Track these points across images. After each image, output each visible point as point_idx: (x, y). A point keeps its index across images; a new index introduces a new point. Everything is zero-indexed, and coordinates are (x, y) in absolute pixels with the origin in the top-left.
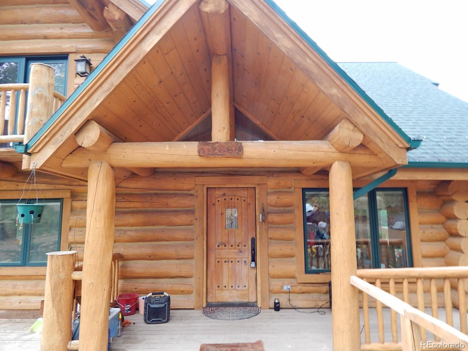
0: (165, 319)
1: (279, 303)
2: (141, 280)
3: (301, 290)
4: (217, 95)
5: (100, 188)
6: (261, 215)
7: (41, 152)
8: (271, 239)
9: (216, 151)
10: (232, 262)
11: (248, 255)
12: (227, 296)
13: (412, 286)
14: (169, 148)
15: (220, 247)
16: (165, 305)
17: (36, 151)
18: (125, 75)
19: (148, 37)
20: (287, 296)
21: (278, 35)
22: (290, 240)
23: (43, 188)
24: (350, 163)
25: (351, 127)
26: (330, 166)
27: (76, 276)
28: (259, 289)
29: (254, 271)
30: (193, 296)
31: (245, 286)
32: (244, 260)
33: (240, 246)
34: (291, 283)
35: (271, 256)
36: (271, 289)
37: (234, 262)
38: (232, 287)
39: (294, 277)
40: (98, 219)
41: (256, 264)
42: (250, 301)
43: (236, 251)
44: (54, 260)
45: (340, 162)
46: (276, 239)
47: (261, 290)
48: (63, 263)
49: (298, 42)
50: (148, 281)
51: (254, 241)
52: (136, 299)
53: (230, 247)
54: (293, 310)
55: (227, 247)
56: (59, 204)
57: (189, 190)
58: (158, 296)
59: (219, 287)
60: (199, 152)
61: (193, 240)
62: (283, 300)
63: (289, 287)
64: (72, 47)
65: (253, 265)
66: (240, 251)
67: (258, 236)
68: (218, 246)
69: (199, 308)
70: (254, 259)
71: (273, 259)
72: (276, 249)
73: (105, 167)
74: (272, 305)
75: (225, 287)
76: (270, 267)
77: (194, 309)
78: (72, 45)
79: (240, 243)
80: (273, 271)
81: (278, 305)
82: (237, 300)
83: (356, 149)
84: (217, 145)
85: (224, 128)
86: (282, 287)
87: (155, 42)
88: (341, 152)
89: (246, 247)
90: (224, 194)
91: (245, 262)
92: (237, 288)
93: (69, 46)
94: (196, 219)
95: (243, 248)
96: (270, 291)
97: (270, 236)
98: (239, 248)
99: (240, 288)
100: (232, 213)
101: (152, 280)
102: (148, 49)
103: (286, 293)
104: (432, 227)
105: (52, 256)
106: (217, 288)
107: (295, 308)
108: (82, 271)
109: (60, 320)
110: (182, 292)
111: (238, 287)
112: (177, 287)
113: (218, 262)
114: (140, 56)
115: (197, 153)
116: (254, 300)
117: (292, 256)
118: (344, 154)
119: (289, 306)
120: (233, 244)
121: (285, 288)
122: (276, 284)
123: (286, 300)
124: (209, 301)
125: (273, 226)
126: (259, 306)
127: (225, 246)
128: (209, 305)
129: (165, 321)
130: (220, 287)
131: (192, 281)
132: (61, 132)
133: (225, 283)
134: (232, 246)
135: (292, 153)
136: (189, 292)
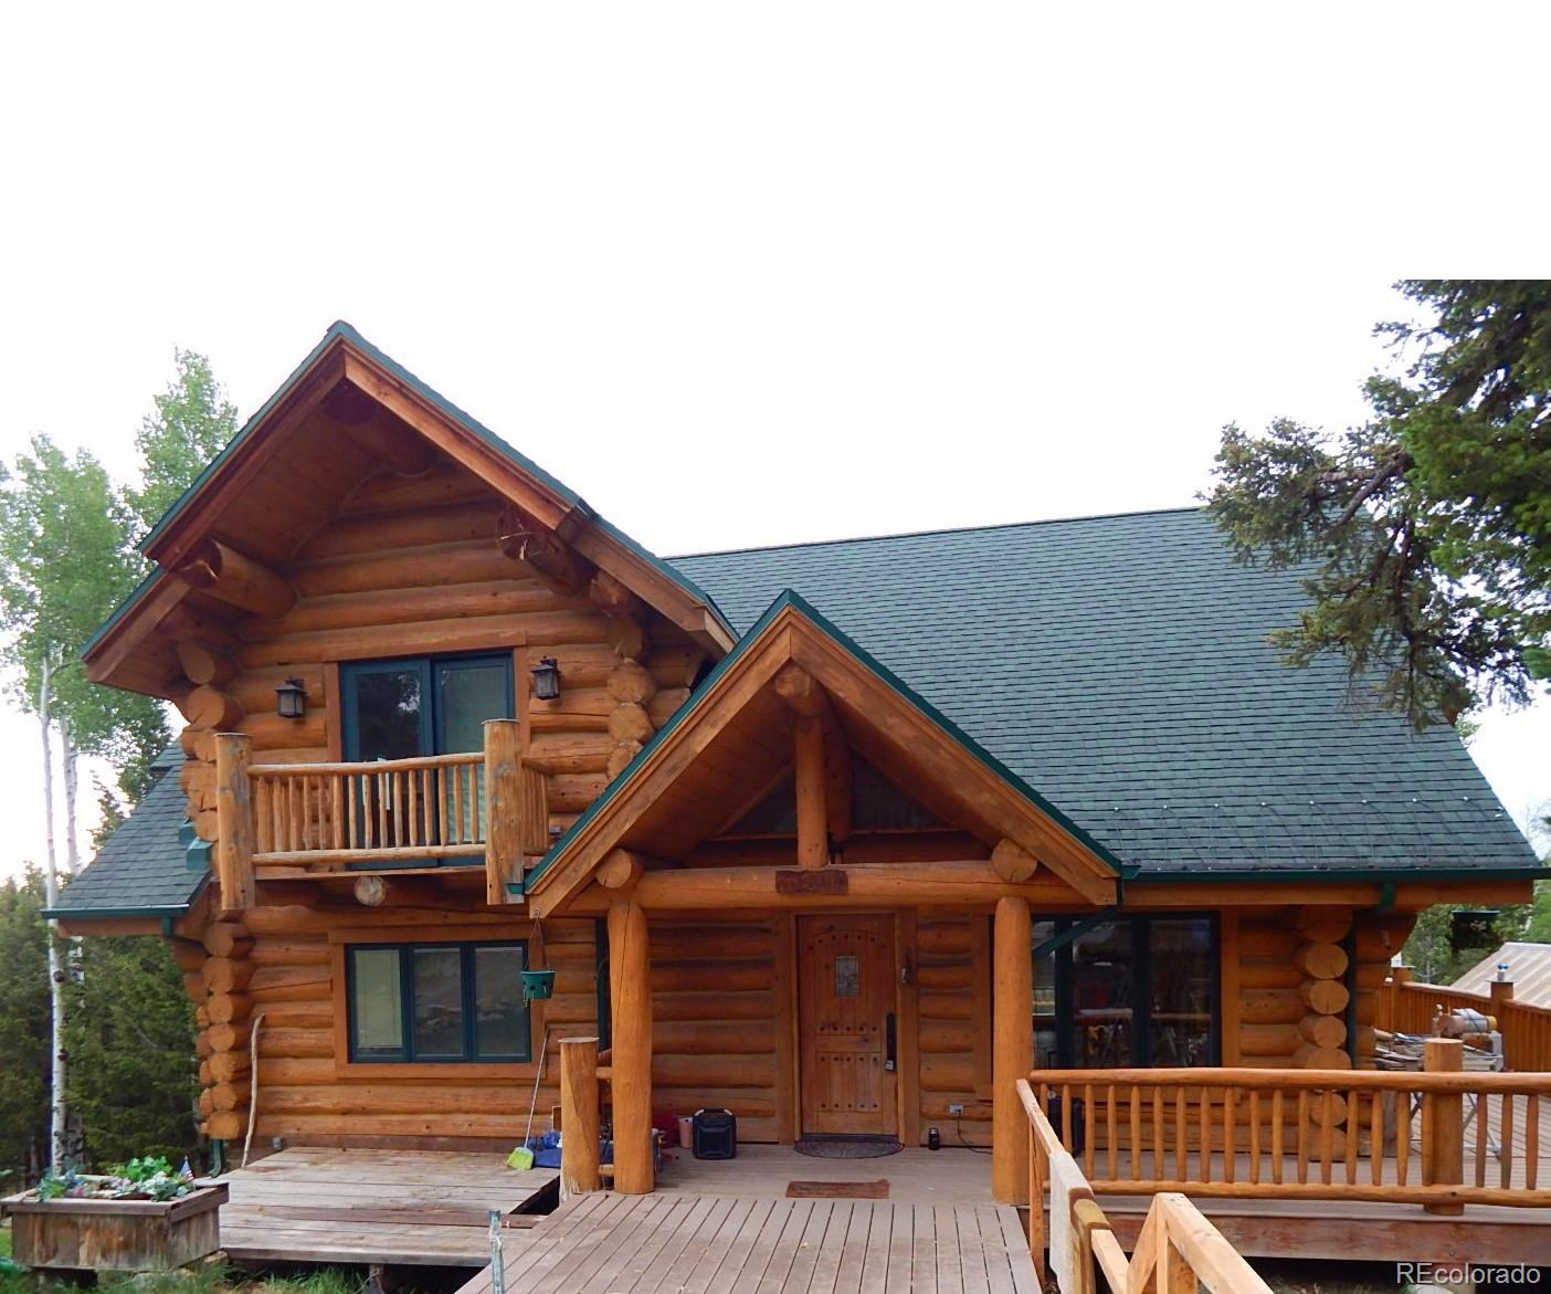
0: (728, 1152)
1: (937, 1135)
2: (680, 1091)
3: (983, 1113)
4: (805, 790)
5: (630, 944)
6: (904, 971)
7: (547, 892)
8: (924, 1016)
9: (805, 886)
10: (849, 1060)
11: (880, 1048)
12: (838, 1123)
13: (1217, 1112)
14: (732, 880)
15: (826, 1031)
16: (728, 1130)
17: (538, 891)
18: (667, 786)
19: (698, 729)
20: (953, 1124)
21: (892, 721)
22: (964, 1018)
23: (492, 921)
24: (1026, 898)
25: (1016, 851)
26: (996, 902)
27: (602, 1073)
28: (901, 1110)
29: (892, 1078)
30: (775, 1122)
31: (875, 1106)
32: (874, 1055)
33: (865, 1028)
34: (966, 1101)
35: (925, 1050)
36: (924, 1110)
37: (852, 1061)
38: (850, 1106)
39: (970, 1090)
40: (629, 991)
41: (895, 1065)
42: (886, 1133)
43: (857, 1038)
44: (572, 1050)
45: (1010, 899)
46: (938, 1017)
47: (905, 1114)
48: (584, 1055)
49: (925, 728)
50: (690, 1091)
51: (891, 1019)
52: (676, 1122)
53: (845, 1032)
54: (968, 1150)
55: (839, 1032)
56: (520, 949)
57: (761, 922)
58: (714, 1116)
59: (824, 1106)
60: (778, 886)
61: (772, 1017)
62: (947, 1131)
63: (961, 1107)
64: (519, 634)
65: (890, 1066)
66: (866, 1040)
67: (899, 1012)
68: (822, 1029)
69: (786, 1142)
70: (892, 1056)
71: (930, 1055)
72: (933, 1036)
73: (635, 911)
74: (925, 1139)
75: (837, 1106)
76: (923, 1069)
77: (777, 1143)
78: (517, 629)
79: (864, 1024)
80: (928, 1077)
81: (935, 1139)
82: (859, 1130)
83: (1032, 878)
84: (805, 876)
85: (817, 845)
86: (946, 1108)
87: (710, 739)
88: (1009, 882)
89: (877, 1032)
90: (831, 928)
91: (875, 1059)
92: (859, 1108)
93: (512, 633)
94: (777, 978)
95: (872, 1032)
96: (922, 1115)
97: (923, 1011)
98: (862, 1033)
99: (866, 1109)
100: (848, 966)
101: (699, 1091)
102: (699, 749)
103: (953, 1119)
104: (1270, 994)
105: (569, 1045)
106: (820, 1108)
107: (970, 1147)
108: (610, 1065)
109: (588, 1134)
110: (755, 1113)
111: (862, 1106)
112: (745, 1105)
113: (823, 1059)
114: (686, 759)
115: (774, 888)
116: (893, 1133)
117: (969, 1050)
118: (1015, 887)
119: (960, 1143)
120: (851, 1025)
121: (952, 1109)
122: (935, 1102)
123: (955, 1132)
124: (806, 1130)
125: (929, 990)
126: (902, 1141)
127: (836, 1029)
128: (805, 1138)
129: (729, 1155)
130: (827, 1107)
131: (773, 1093)
132: (574, 864)
133: (836, 1098)
134: (848, 1029)
135: (926, 885)
136: (768, 1114)
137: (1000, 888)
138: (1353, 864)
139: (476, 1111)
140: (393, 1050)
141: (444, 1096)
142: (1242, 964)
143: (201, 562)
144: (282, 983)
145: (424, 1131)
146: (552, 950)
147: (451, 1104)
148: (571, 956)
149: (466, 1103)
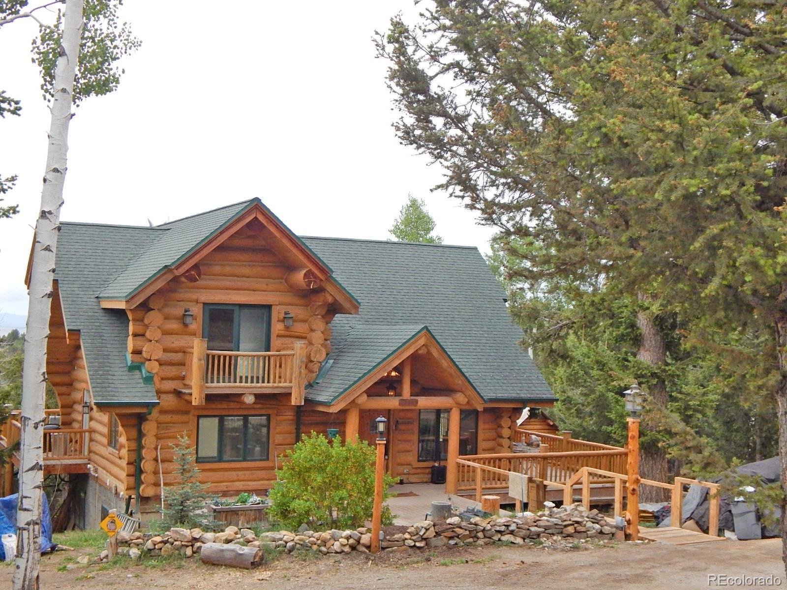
3: (414, 472)
6: (394, 425)
7: (338, 405)
9: (407, 403)
17: (335, 404)
23: (258, 407)
25: (464, 396)
28: (390, 472)
34: (409, 468)
35: (398, 452)
36: (397, 472)
39: (410, 465)
41: (388, 457)
45: (456, 408)
56: (266, 418)
60: (400, 403)
63: (408, 470)
64: (276, 301)
70: (387, 454)
72: (402, 447)
78: (275, 299)
84: (407, 400)
85: (408, 392)
93: (273, 300)
97: (399, 439)
103: (407, 474)
104: (489, 432)
107: (411, 483)
115: (398, 404)
117: (410, 451)
119: (408, 482)
121: (405, 471)
122: (400, 469)
123: (406, 478)
132: (348, 396)
137: (455, 405)
138: (518, 396)
139: (245, 481)
140: (213, 457)
141: (233, 475)
142: (484, 423)
143: (193, 273)
144: (170, 431)
145: (226, 489)
146: (278, 418)
147: (235, 478)
148: (284, 420)
149: (241, 477)
